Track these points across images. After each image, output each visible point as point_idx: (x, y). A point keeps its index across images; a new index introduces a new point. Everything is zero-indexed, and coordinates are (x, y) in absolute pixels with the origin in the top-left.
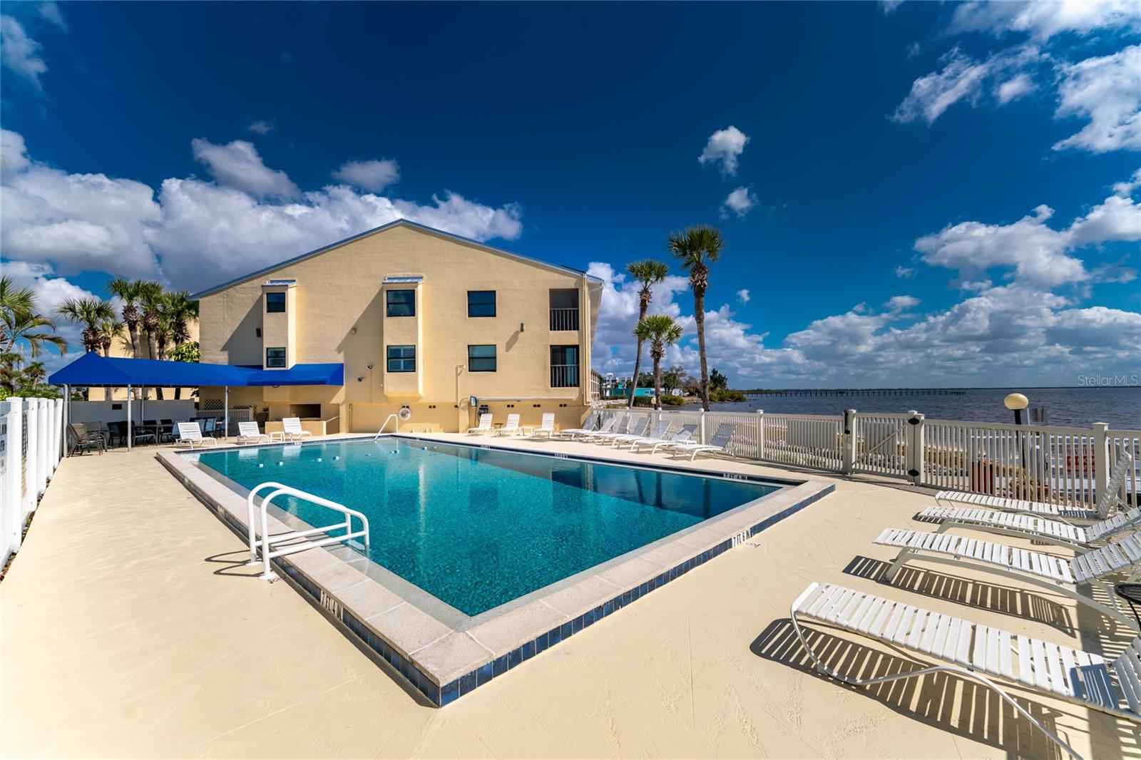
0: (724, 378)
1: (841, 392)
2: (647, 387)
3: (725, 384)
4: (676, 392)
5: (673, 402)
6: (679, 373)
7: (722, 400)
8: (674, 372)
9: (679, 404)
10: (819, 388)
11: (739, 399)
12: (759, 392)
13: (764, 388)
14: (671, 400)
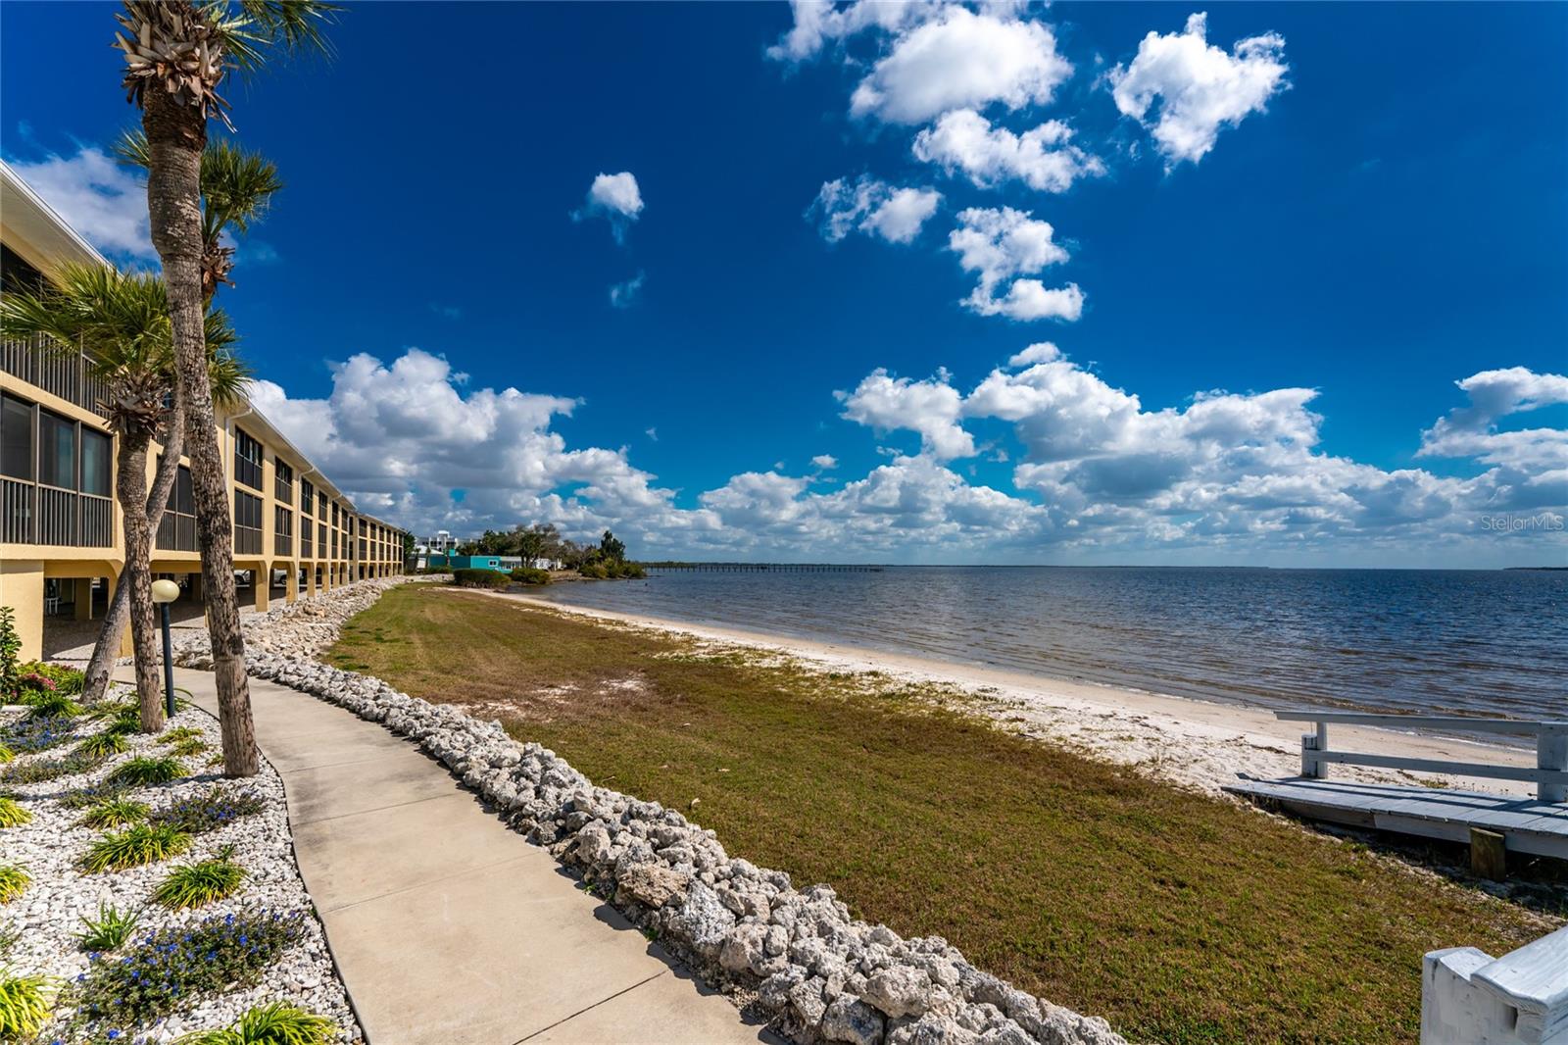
0: (621, 545)
1: (763, 567)
2: (495, 554)
3: (622, 553)
4: (542, 564)
5: (531, 579)
6: (549, 534)
7: (612, 576)
8: (542, 532)
9: (544, 583)
10: (740, 562)
11: (637, 576)
12: (670, 565)
13: (676, 561)
14: (530, 575)
